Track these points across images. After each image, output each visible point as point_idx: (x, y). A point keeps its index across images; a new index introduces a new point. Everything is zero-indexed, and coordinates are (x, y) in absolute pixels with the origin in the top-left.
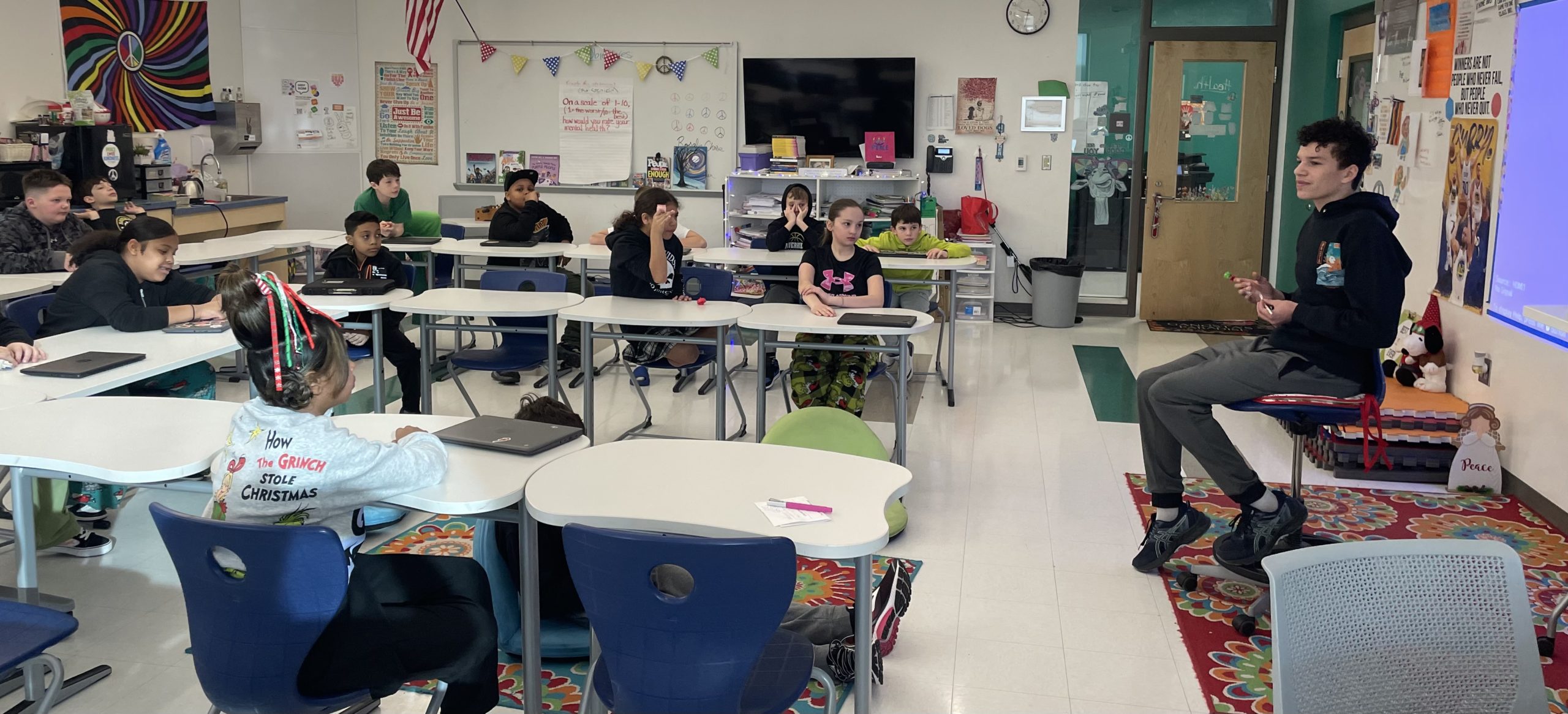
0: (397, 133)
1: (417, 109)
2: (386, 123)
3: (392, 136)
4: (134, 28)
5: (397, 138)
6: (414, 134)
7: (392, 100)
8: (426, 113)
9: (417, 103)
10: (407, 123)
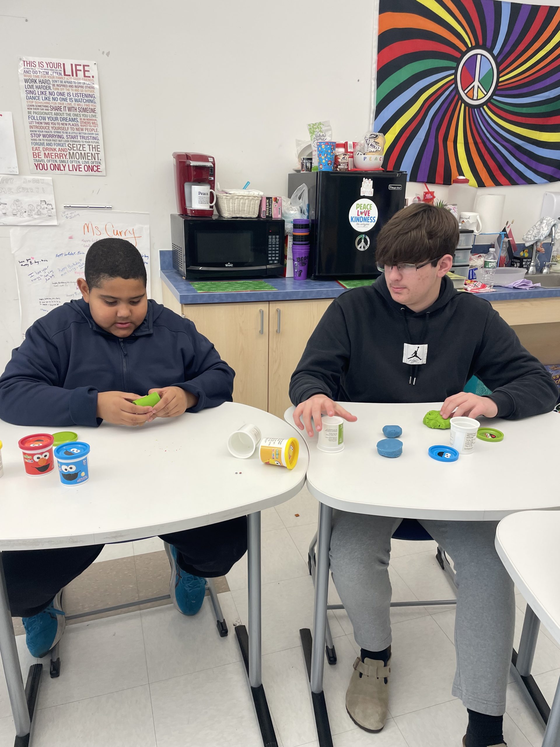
4: (489, 44)
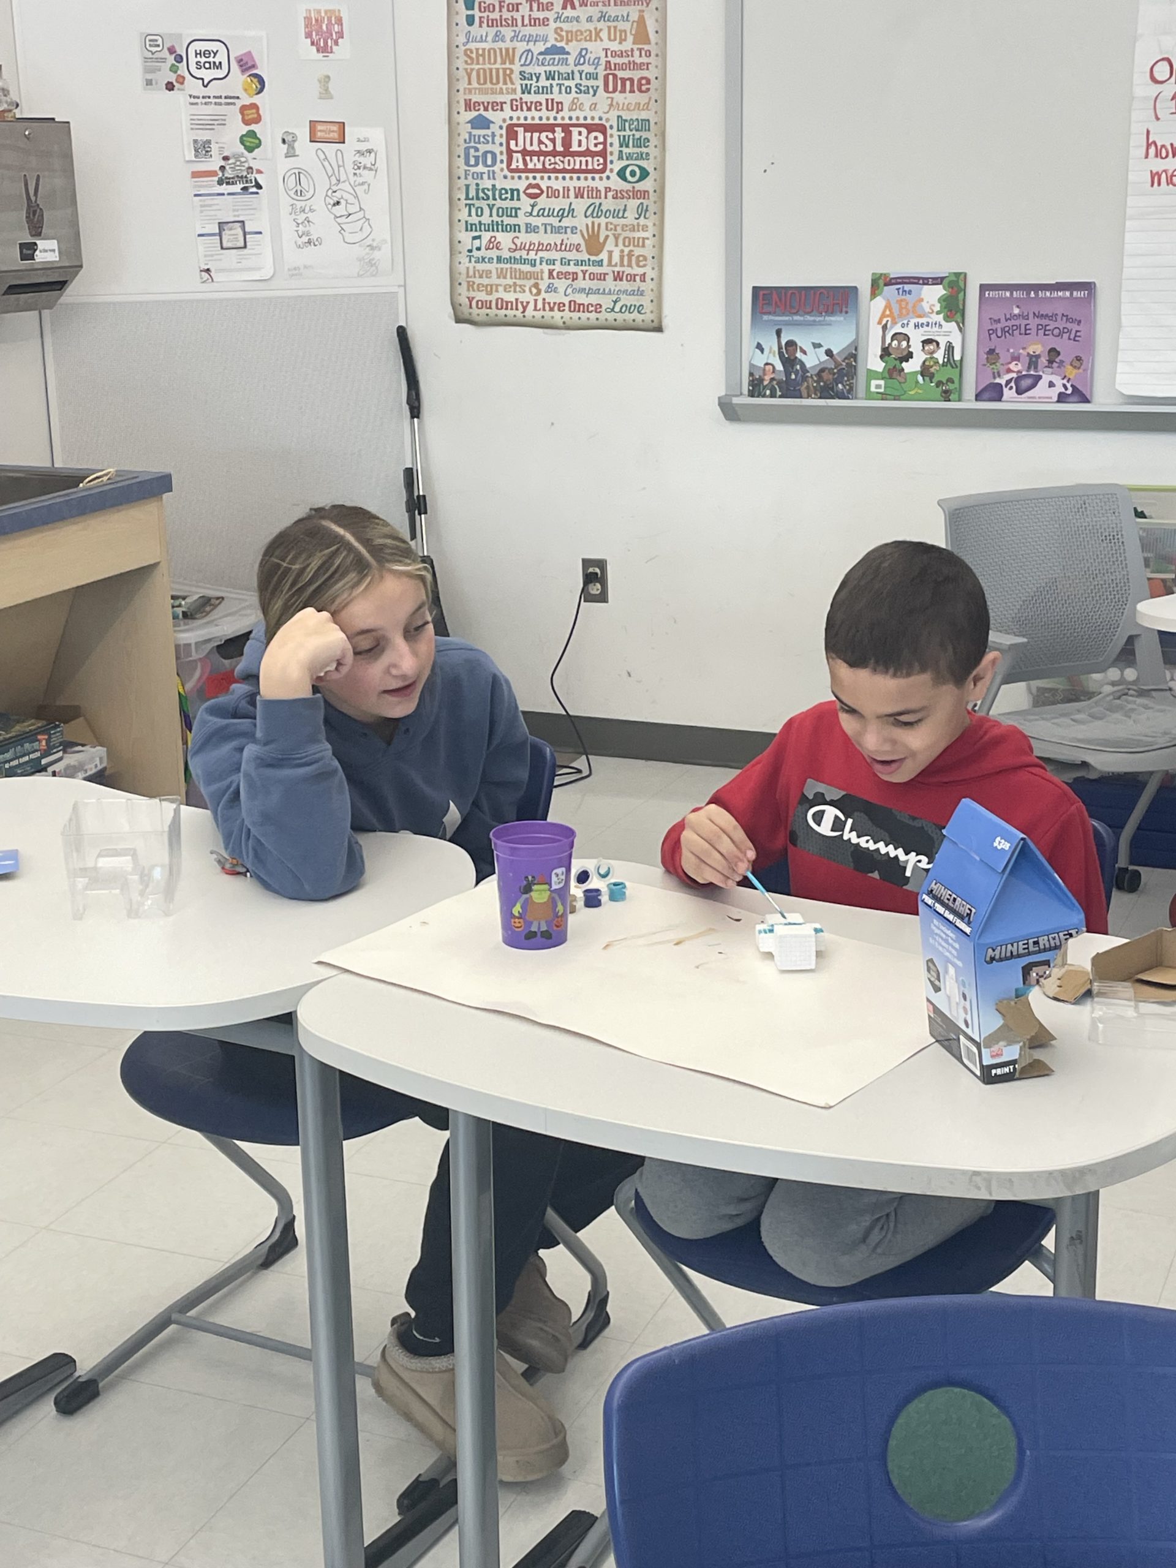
0: (522, 220)
1: (590, 128)
2: (487, 184)
3: (505, 229)
5: (524, 238)
6: (581, 222)
7: (507, 98)
8: (624, 143)
9: (594, 106)
10: (558, 185)
